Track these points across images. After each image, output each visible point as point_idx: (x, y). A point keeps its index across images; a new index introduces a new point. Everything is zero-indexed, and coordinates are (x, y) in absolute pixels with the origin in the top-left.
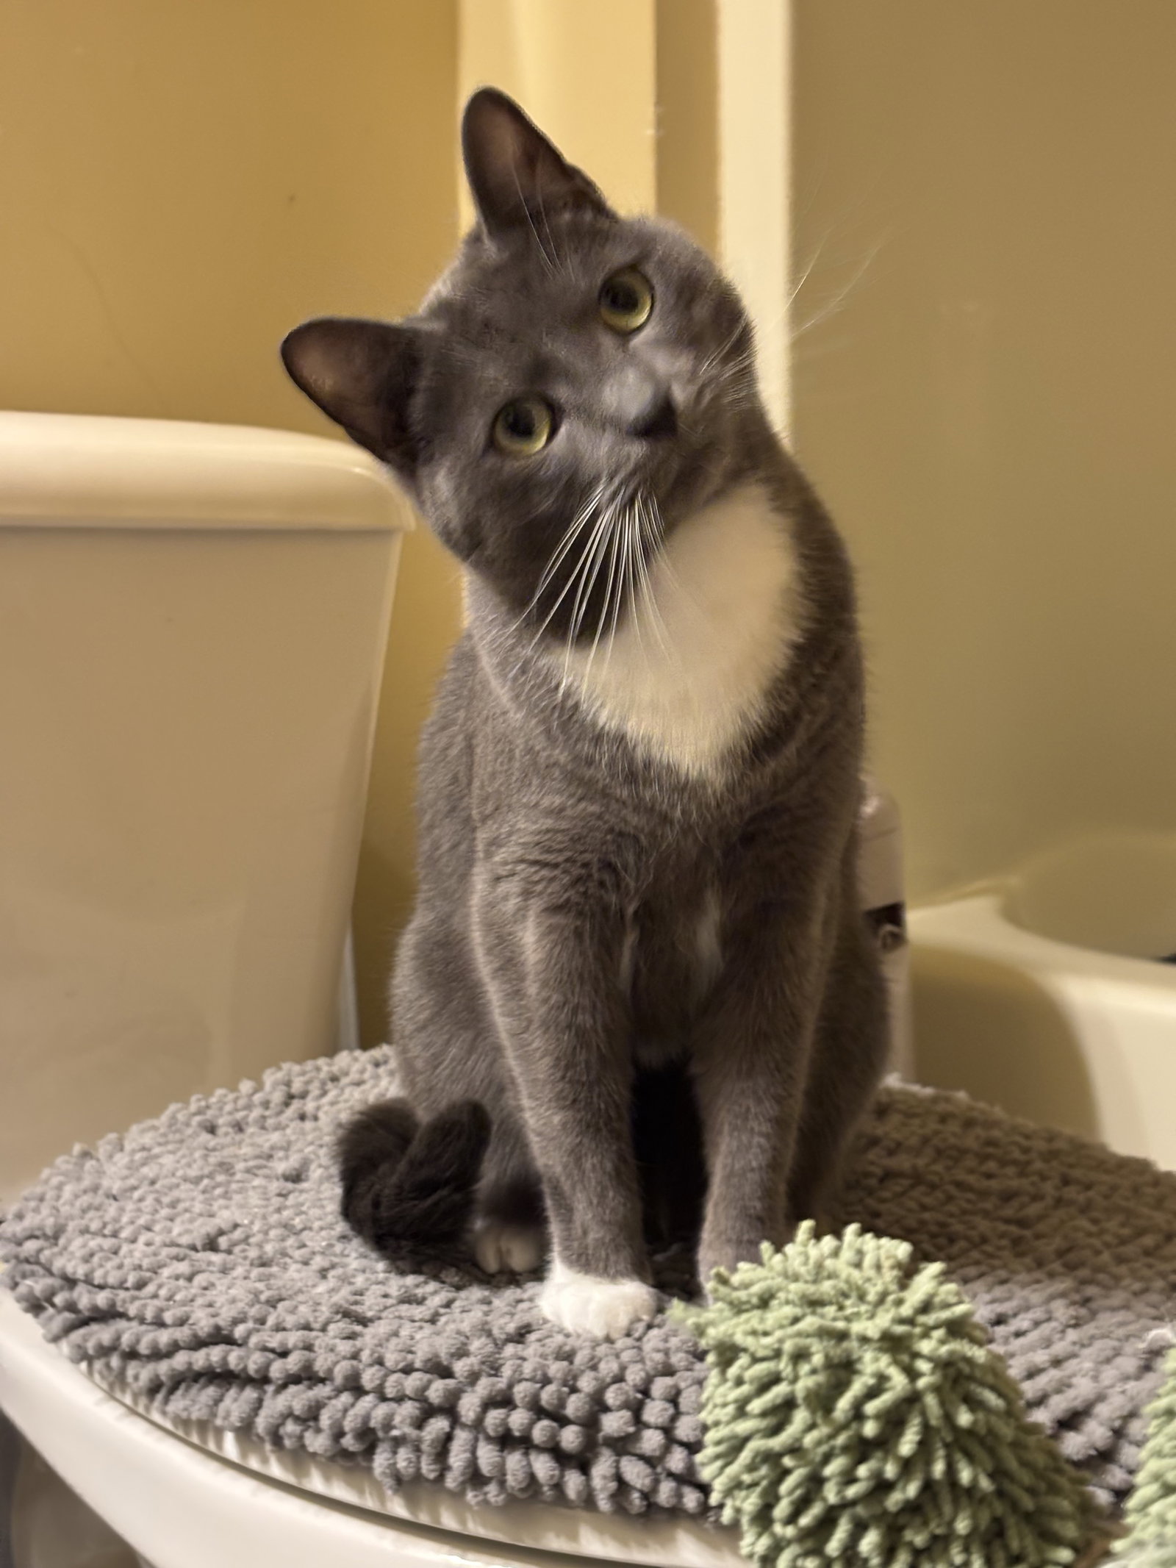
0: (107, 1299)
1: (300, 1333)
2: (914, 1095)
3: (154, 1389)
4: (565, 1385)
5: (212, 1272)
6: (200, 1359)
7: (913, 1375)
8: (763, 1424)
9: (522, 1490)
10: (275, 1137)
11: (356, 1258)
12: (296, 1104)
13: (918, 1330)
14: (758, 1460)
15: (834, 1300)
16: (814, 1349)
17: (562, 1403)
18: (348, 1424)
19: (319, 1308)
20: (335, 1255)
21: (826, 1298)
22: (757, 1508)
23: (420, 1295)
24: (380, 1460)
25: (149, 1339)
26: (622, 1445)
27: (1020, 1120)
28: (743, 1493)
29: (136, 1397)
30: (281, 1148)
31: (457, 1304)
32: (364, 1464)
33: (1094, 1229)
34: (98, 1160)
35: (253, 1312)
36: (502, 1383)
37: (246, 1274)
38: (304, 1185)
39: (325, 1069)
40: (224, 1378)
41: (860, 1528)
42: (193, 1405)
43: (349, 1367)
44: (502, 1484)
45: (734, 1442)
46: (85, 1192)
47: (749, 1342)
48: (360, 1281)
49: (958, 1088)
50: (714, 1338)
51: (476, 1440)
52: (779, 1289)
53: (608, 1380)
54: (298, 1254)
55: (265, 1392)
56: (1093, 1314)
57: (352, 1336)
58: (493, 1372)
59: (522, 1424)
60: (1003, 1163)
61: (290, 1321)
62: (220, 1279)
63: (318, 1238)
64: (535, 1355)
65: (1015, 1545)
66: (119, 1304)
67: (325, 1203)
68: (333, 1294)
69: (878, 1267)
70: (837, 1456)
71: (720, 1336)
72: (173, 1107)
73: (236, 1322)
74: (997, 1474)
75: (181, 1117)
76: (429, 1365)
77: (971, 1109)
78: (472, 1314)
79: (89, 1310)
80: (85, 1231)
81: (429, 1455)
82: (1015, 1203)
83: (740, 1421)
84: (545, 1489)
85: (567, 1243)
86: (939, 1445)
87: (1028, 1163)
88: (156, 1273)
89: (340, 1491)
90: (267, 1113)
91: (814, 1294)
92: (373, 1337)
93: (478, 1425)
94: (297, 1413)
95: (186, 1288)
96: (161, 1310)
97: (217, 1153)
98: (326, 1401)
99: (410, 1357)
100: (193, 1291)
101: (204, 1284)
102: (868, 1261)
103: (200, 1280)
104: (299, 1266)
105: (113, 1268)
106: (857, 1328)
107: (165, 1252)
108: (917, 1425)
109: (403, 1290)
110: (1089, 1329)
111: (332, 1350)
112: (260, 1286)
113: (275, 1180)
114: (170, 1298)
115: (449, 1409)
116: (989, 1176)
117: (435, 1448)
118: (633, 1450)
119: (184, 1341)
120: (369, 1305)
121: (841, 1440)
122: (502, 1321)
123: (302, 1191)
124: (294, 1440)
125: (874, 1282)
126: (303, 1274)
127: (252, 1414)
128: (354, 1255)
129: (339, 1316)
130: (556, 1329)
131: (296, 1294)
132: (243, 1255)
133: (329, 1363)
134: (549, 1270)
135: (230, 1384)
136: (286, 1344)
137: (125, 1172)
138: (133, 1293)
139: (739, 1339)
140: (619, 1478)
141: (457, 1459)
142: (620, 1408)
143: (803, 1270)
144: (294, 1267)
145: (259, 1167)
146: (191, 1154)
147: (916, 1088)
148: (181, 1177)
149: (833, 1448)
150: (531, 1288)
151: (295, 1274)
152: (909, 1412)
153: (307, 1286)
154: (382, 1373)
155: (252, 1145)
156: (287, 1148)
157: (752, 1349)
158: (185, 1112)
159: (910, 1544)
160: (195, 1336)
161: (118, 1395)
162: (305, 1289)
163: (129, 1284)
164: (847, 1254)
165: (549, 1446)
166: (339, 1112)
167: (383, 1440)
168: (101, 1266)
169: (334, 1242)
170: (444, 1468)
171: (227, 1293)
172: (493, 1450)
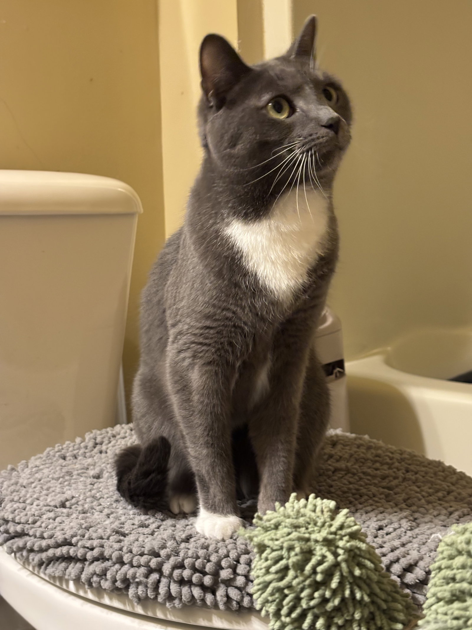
0: (21, 528)
1: (98, 540)
2: (347, 437)
3: (41, 564)
4: (205, 559)
5: (63, 516)
6: (58, 552)
7: (336, 555)
8: (276, 576)
9: (188, 602)
10: (90, 460)
11: (122, 509)
12: (98, 447)
13: (338, 537)
14: (274, 591)
15: (304, 525)
16: (296, 546)
17: (204, 567)
18: (118, 577)
19: (106, 530)
20: (113, 508)
21: (301, 525)
22: (274, 610)
23: (147, 524)
24: (132, 591)
25: (38, 544)
26: (229, 583)
27: (390, 446)
28: (269, 604)
29: (34, 567)
30: (92, 465)
31: (162, 527)
32: (125, 593)
33: (418, 490)
34: (18, 472)
35: (79, 532)
36: (180, 559)
37: (77, 517)
38: (101, 480)
39: (110, 432)
40: (68, 559)
41: (316, 618)
42: (56, 570)
43: (118, 554)
44: (181, 599)
45: (265, 584)
46: (12, 485)
47: (270, 543)
48: (123, 519)
49: (365, 434)
50: (256, 542)
51: (170, 582)
52: (282, 522)
53: (223, 557)
54: (98, 508)
55: (85, 565)
56: (418, 525)
57: (120, 541)
58: (176, 555)
59: (188, 575)
60: (382, 464)
61: (94, 535)
62: (66, 519)
63: (106, 501)
64: (193, 547)
65: (379, 623)
66: (26, 530)
67: (109, 487)
68: (112, 524)
69: (322, 511)
70: (306, 588)
71: (259, 541)
72: (48, 449)
73: (73, 536)
74: (371, 594)
75: (51, 453)
76: (150, 552)
77: (370, 442)
78: (167, 531)
79: (14, 533)
80: (12, 501)
81: (151, 589)
82: (387, 480)
83: (267, 575)
84: (198, 601)
85: (207, 501)
86: (347, 583)
87: (393, 464)
88: (41, 517)
89: (116, 604)
90: (86, 451)
91: (296, 523)
92: (128, 542)
93: (170, 576)
94: (97, 573)
95: (53, 523)
96: (43, 532)
97: (66, 468)
98: (109, 568)
99: (143, 549)
100: (56, 524)
101: (60, 521)
102: (318, 509)
103: (58, 520)
104: (99, 513)
105: (24, 516)
106: (313, 536)
107: (44, 508)
108: (339, 575)
109: (140, 522)
110: (417, 531)
111: (111, 547)
112: (83, 522)
113: (89, 478)
114: (46, 527)
115: (159, 570)
116: (377, 469)
117: (153, 586)
118: (233, 585)
119: (52, 545)
120: (126, 529)
121: (307, 582)
122: (180, 534)
123: (100, 483)
124: (97, 584)
125: (320, 517)
126: (100, 516)
127: (80, 574)
128: (121, 508)
129: (114, 533)
130: (202, 536)
131: (97, 525)
132: (76, 509)
133: (110, 552)
134: (199, 512)
135: (71, 561)
136: (93, 545)
137: (29, 476)
138: (31, 525)
139: (267, 542)
140: (227, 596)
141: (162, 590)
142: (227, 568)
143: (291, 514)
144: (96, 513)
145: (83, 473)
146: (55, 468)
147: (348, 434)
148: (51, 478)
149: (304, 586)
150: (192, 519)
151: (97, 516)
152: (335, 570)
153: (101, 521)
154: (131, 556)
155: (80, 464)
156: (94, 465)
157: (271, 546)
158: (53, 451)
159: (337, 623)
160: (56, 542)
161: (27, 566)
162: (100, 522)
163: (30, 522)
164: (310, 506)
165: (199, 584)
166: (116, 449)
167: (132, 583)
168: (19, 515)
169: (112, 503)
170: (157, 594)
171: (69, 525)
172: (176, 586)
